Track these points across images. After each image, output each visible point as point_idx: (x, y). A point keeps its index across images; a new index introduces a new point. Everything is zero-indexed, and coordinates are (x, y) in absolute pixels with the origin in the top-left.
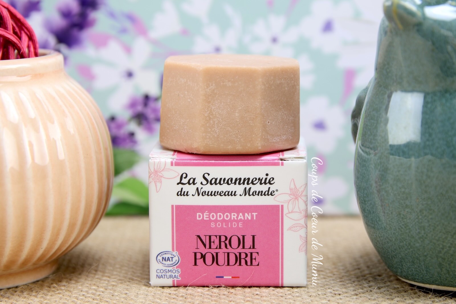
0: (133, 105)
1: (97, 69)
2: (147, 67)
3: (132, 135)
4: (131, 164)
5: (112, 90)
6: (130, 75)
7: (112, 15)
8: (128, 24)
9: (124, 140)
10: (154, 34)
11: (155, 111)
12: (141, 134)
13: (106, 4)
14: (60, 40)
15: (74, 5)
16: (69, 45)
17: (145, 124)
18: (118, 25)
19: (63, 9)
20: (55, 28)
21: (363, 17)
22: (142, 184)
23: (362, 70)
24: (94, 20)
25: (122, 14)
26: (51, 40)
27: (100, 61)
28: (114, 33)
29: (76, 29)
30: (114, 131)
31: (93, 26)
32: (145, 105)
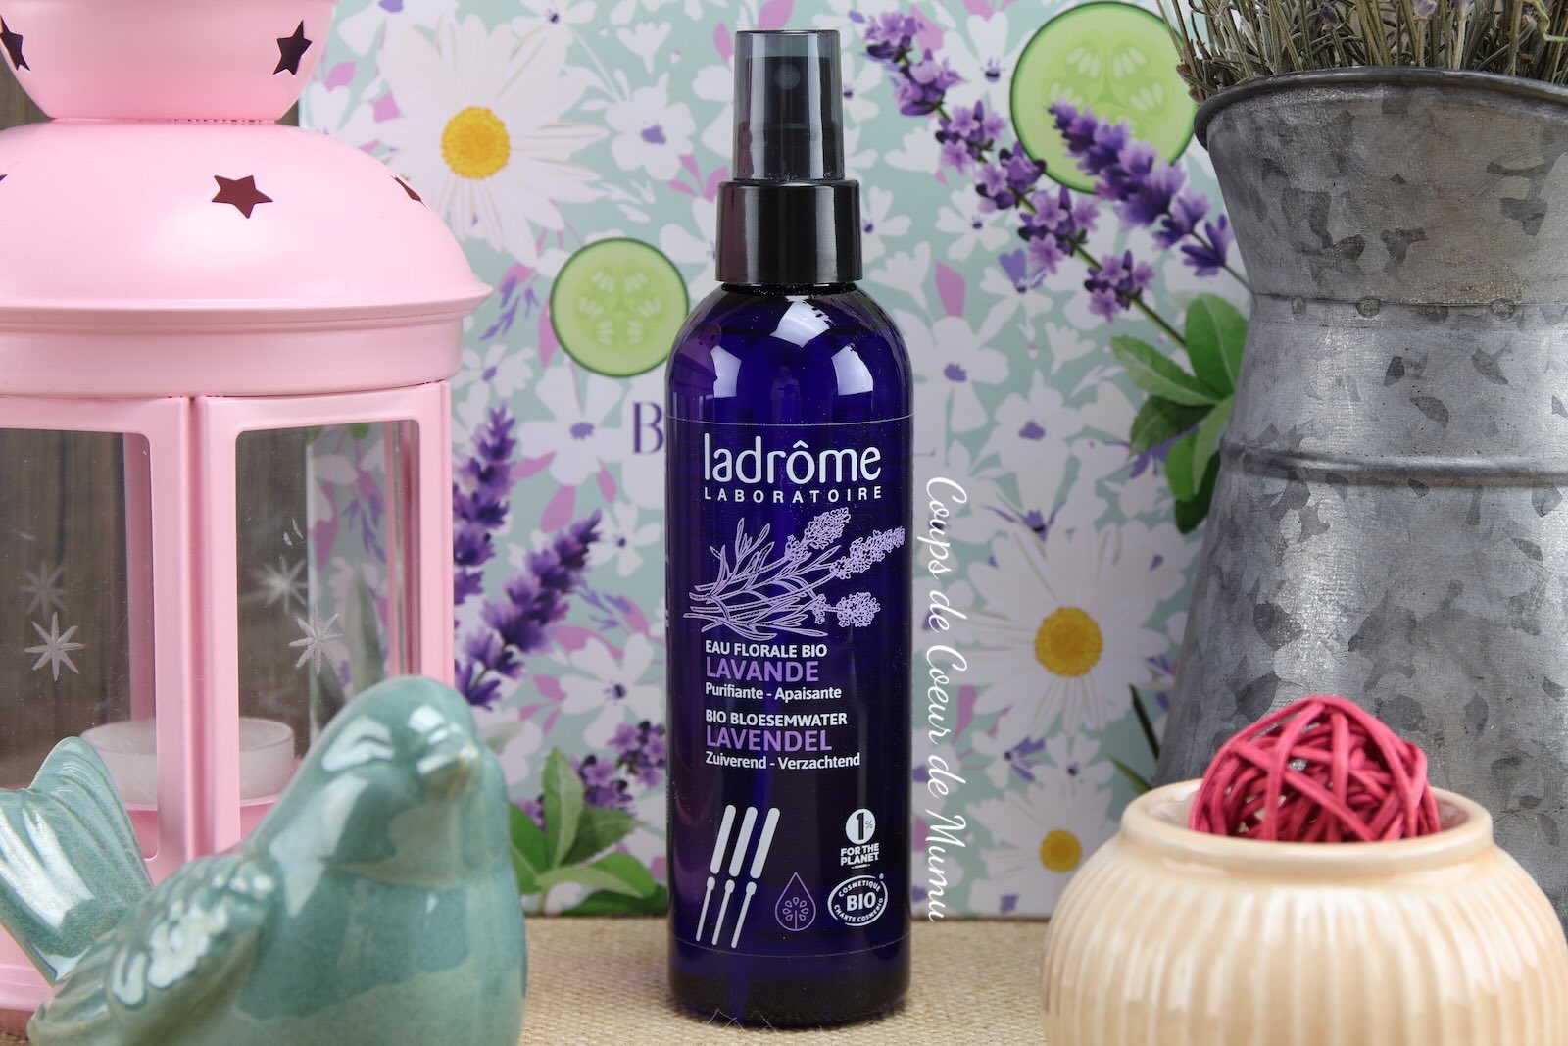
0: (622, 739)
1: (566, 683)
2: (644, 681)
3: (623, 785)
4: (620, 833)
5: (593, 715)
6: (619, 692)
7: (593, 599)
8: (618, 614)
9: (608, 793)
12: (635, 786)
13: (584, 584)
14: (508, 639)
15: (534, 584)
16: (524, 647)
17: (641, 770)
18: (603, 615)
19: (516, 591)
20: (504, 620)
21: (988, 608)
22: (637, 864)
23: (985, 687)
24: (566, 607)
25: (609, 598)
26: (498, 639)
27: (573, 670)
28: (595, 626)
29: (536, 622)
30: (593, 782)
31: (563, 617)
32: (643, 740)
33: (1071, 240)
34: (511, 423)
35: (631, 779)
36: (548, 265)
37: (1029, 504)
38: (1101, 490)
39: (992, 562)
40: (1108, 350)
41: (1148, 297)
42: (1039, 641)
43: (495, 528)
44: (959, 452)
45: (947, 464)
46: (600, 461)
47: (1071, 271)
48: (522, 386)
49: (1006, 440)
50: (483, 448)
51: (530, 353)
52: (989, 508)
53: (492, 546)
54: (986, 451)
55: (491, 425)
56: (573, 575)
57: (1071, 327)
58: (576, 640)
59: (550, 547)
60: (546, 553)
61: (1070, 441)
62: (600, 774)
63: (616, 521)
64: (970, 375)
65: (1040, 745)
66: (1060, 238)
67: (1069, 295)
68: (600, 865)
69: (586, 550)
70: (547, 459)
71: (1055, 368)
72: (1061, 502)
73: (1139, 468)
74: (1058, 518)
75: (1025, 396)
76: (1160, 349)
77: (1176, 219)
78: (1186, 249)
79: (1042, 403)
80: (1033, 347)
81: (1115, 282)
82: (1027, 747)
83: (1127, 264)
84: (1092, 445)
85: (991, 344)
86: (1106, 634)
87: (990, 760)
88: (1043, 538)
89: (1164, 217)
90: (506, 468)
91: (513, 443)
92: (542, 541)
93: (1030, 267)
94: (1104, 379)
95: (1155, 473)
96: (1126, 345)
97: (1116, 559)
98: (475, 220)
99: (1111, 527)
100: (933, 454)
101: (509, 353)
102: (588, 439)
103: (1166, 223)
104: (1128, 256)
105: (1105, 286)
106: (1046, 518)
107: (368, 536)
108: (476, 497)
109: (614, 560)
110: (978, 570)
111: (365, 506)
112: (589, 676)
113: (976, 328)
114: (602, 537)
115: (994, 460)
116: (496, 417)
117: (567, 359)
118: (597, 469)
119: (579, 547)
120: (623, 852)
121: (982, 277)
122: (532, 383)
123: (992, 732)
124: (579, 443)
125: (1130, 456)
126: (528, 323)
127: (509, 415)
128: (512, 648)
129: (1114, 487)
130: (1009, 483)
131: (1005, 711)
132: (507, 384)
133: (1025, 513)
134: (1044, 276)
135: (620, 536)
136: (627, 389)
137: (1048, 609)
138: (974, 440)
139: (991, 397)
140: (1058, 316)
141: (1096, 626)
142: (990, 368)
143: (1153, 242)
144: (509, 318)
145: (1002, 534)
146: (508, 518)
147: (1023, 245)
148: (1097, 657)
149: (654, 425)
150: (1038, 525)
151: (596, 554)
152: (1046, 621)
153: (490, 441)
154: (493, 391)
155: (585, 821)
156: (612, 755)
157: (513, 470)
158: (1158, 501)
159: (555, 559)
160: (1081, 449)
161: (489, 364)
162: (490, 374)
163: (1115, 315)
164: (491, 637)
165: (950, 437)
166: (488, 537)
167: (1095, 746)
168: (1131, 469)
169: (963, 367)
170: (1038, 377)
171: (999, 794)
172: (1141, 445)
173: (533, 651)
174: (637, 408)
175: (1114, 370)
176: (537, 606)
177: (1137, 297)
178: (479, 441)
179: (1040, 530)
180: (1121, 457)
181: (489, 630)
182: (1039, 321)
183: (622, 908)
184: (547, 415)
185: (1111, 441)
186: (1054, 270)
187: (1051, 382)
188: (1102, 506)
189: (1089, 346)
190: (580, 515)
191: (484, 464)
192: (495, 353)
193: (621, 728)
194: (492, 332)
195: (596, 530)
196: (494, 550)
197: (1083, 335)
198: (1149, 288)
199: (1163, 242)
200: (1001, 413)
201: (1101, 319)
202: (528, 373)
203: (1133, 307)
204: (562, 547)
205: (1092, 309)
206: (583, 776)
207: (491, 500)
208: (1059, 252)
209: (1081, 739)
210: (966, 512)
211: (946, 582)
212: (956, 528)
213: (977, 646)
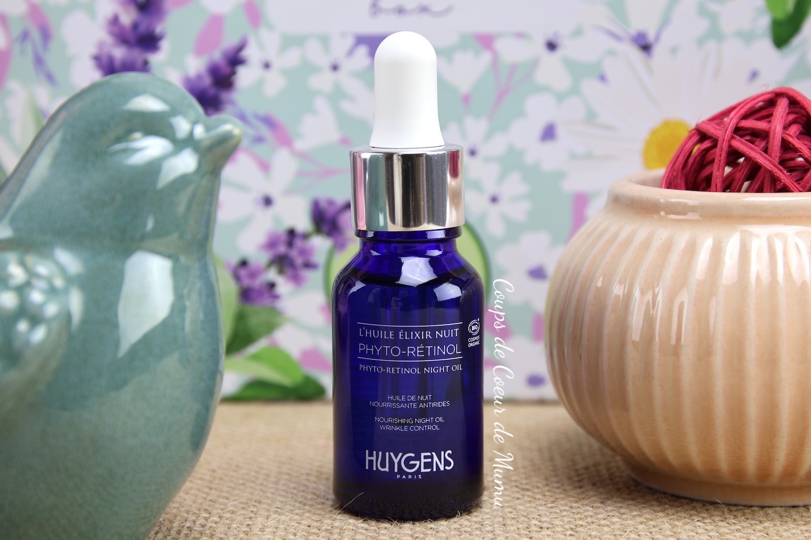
0: (271, 244)
2: (290, 192)
3: (272, 286)
4: (270, 328)
5: (244, 223)
6: (268, 201)
7: (242, 117)
8: (265, 131)
9: (260, 293)
10: (299, 145)
11: (304, 252)
12: (284, 286)
13: (233, 103)
17: (289, 271)
21: (599, 120)
22: (286, 357)
25: (257, 116)
30: (246, 282)
32: (290, 244)
35: (280, 280)
37: (637, 25)
38: (702, 10)
39: (603, 78)
42: (648, 145)
43: (153, 54)
52: (599, 28)
56: (225, 96)
59: (202, 70)
60: (199, 77)
62: (253, 276)
63: (261, 45)
68: (256, 357)
69: (233, 73)
72: (665, 22)
74: (663, 37)
88: (649, 55)
92: (195, 66)
97: (716, 74)
99: (711, 45)
106: (651, 36)
107: (39, 61)
108: (135, 26)
109: (261, 82)
110: (590, 86)
111: (35, 34)
112: (241, 187)
114: (249, 60)
119: (229, 70)
120: (274, 346)
130: (617, 5)
133: (632, 32)
135: (265, 60)
137: (655, 121)
145: (612, 53)
146: (165, 45)
150: (644, 44)
151: (244, 77)
152: (652, 132)
155: (240, 318)
156: (260, 258)
159: (208, 81)
166: (146, 62)
179: (647, 48)
183: (273, 394)
188: (703, 25)
190: (229, 41)
193: (270, 233)
195: (243, 54)
204: (214, 71)
206: (237, 277)
207: (149, 28)
210: (578, 32)
211: (561, 97)
212: (569, 48)
213: (589, 156)
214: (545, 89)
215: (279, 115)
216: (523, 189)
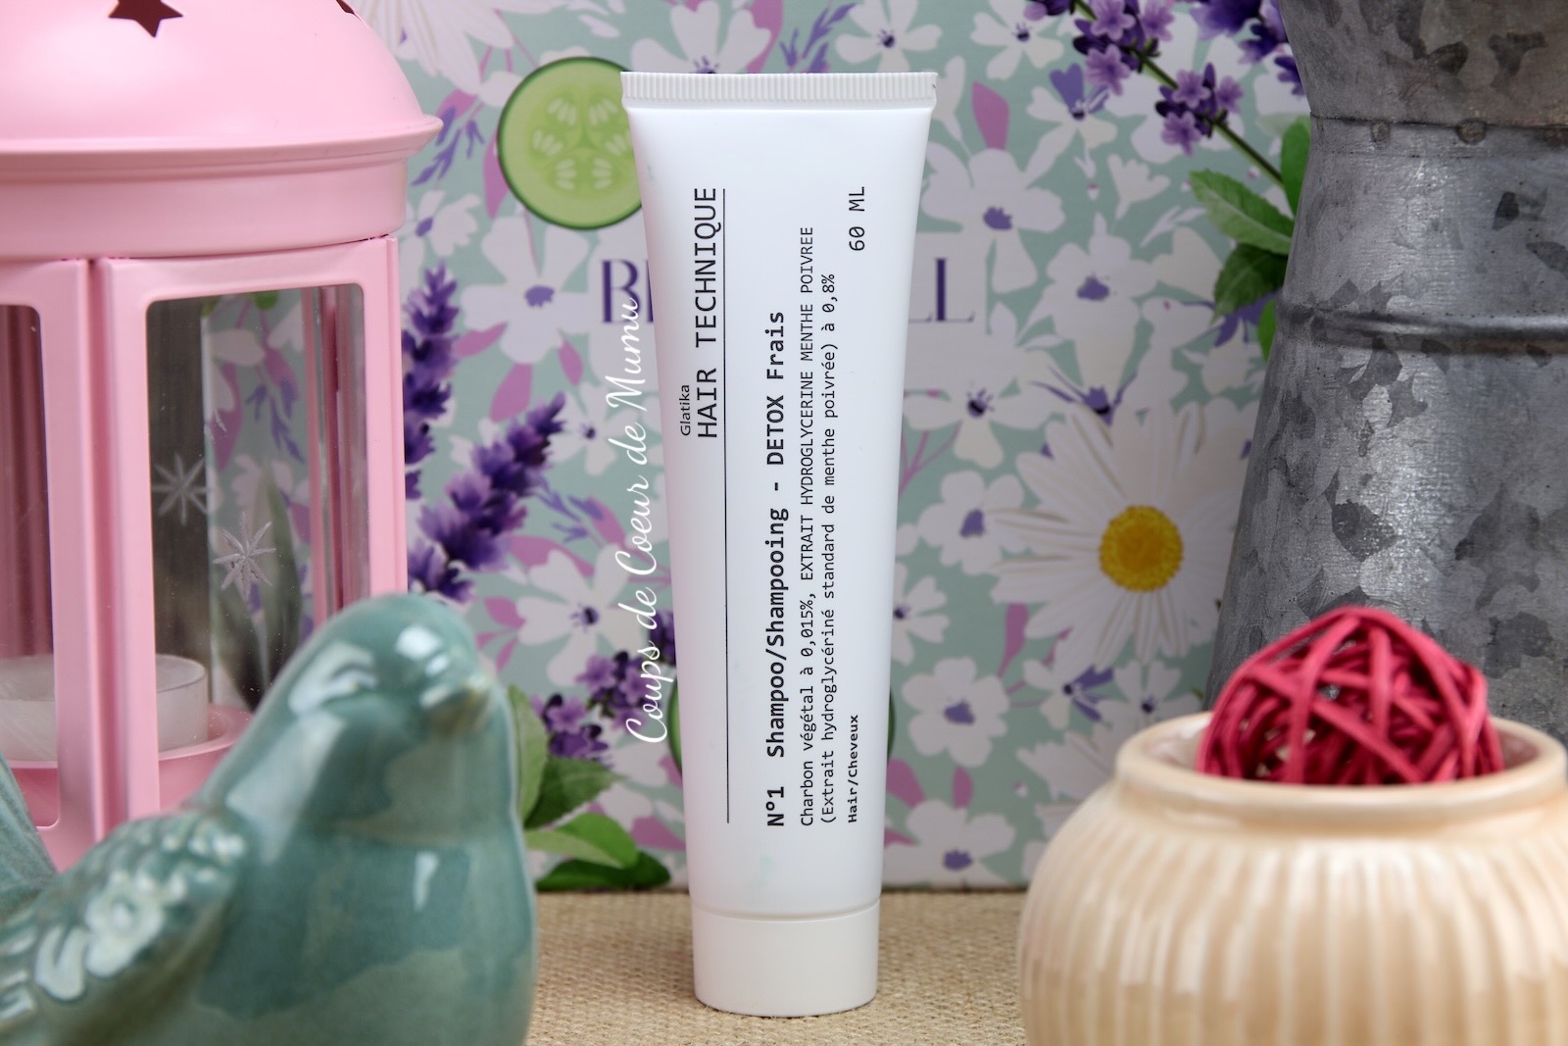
0: (594, 674)
1: (525, 607)
3: (596, 730)
4: (593, 789)
5: (558, 645)
6: (590, 616)
7: (556, 504)
8: (587, 521)
9: (578, 741)
11: (638, 686)
12: (610, 734)
13: (545, 484)
14: (453, 553)
15: (483, 486)
16: (472, 563)
17: (618, 712)
18: (569, 523)
19: (461, 495)
20: (447, 530)
21: (1041, 508)
22: (614, 827)
23: (1038, 606)
24: (523, 513)
25: (575, 502)
26: (440, 552)
27: (533, 591)
28: (558, 536)
29: (486, 533)
30: (559, 727)
31: (520, 525)
32: (620, 675)
33: (1139, 53)
34: (452, 287)
35: (606, 724)
36: (495, 91)
37: (1090, 380)
38: (1179, 361)
39: (1046, 451)
40: (1185, 188)
41: (1234, 122)
42: (1104, 549)
43: (436, 417)
44: (1003, 316)
45: (989, 331)
46: (562, 333)
47: (1140, 91)
48: (464, 241)
49: (1061, 303)
50: (418, 318)
51: (474, 200)
52: (1041, 385)
53: (431, 439)
54: (1037, 315)
55: (427, 291)
56: (531, 473)
57: (1140, 160)
58: (534, 555)
59: (502, 439)
60: (497, 447)
61: (1139, 301)
62: (568, 718)
63: (582, 406)
64: (1015, 222)
65: (1108, 675)
66: (1125, 50)
67: (1138, 120)
68: (570, 829)
69: (546, 444)
70: (498, 331)
71: (1121, 210)
72: (1130, 376)
73: (1225, 334)
74: (1126, 397)
75: (1084, 246)
76: (1249, 185)
77: (1268, 25)
78: (1280, 62)
79: (1106, 256)
80: (1093, 186)
81: (1193, 104)
82: (1091, 679)
83: (1209, 81)
84: (1167, 305)
85: (1041, 183)
86: (1186, 539)
87: (1044, 695)
88: (1109, 422)
89: (1255, 21)
90: (447, 343)
91: (455, 312)
92: (492, 433)
93: (1088, 87)
94: (1182, 224)
95: (1246, 339)
96: (1207, 180)
97: (1197, 448)
98: (404, 37)
99: (1192, 407)
100: (971, 319)
101: (448, 200)
102: (547, 305)
103: (1256, 29)
104: (1210, 70)
105: (1181, 109)
106: (1111, 397)
107: (279, 428)
108: (410, 378)
109: (582, 454)
110: (1029, 463)
111: (275, 391)
112: (554, 598)
113: (1022, 164)
114: (566, 427)
115: (1047, 326)
116: (433, 281)
117: (520, 208)
118: (558, 343)
119: (538, 440)
120: (598, 812)
121: (1029, 100)
122: (476, 238)
123: (1048, 660)
124: (536, 310)
125: (1215, 318)
126: (470, 166)
127: (449, 277)
128: (458, 565)
129: (1195, 357)
130: (1065, 354)
131: (1064, 635)
132: (446, 241)
133: (1086, 391)
134: (1106, 97)
135: (588, 426)
136: (594, 244)
137: (1116, 508)
138: (1022, 302)
139: (1041, 247)
140: (1123, 147)
141: (1175, 528)
142: (1041, 212)
143: (1240, 53)
144: (447, 157)
145: (1057, 417)
146: (450, 405)
147: (1080, 59)
148: (1176, 567)
149: (627, 288)
150: (1101, 406)
151: (559, 448)
152: (1113, 523)
153: (426, 311)
154: (429, 248)
155: (550, 775)
156: (578, 693)
157: (455, 345)
158: (1249, 374)
159: (509, 454)
160: (1153, 310)
161: (423, 216)
162: (425, 227)
163: (1193, 144)
164: (431, 551)
165: (993, 298)
166: (426, 428)
167: (1175, 676)
168: (1216, 335)
169: (1007, 212)
170: (1100, 222)
171: (1058, 737)
172: (1227, 305)
173: (483, 567)
174: (607, 267)
175: (1192, 213)
176: (487, 512)
177: (1221, 123)
178: (413, 310)
179: (1104, 411)
180: (1203, 320)
181: (428, 543)
182: (1101, 154)
183: (597, 880)
184: (497, 278)
185: (1189, 301)
186: (1118, 90)
187: (1116, 229)
188: (1179, 381)
189: (1162, 183)
190: (539, 399)
191: (419, 339)
192: (430, 201)
193: (593, 660)
194: (426, 176)
195: (558, 418)
196: (433, 444)
197: (1155, 170)
198: (1237, 111)
199: (1253, 53)
200: (1054, 269)
201: (1177, 150)
202: (472, 226)
203: (1217, 134)
204: (517, 440)
205: (1166, 138)
206: (546, 720)
207: (430, 382)
208: (1125, 67)
209: (1157, 667)
210: (1012, 390)
211: (989, 476)
212: (1001, 411)
213: (1028, 555)
214: (969, 465)
215: (604, 499)
216: (940, 599)
